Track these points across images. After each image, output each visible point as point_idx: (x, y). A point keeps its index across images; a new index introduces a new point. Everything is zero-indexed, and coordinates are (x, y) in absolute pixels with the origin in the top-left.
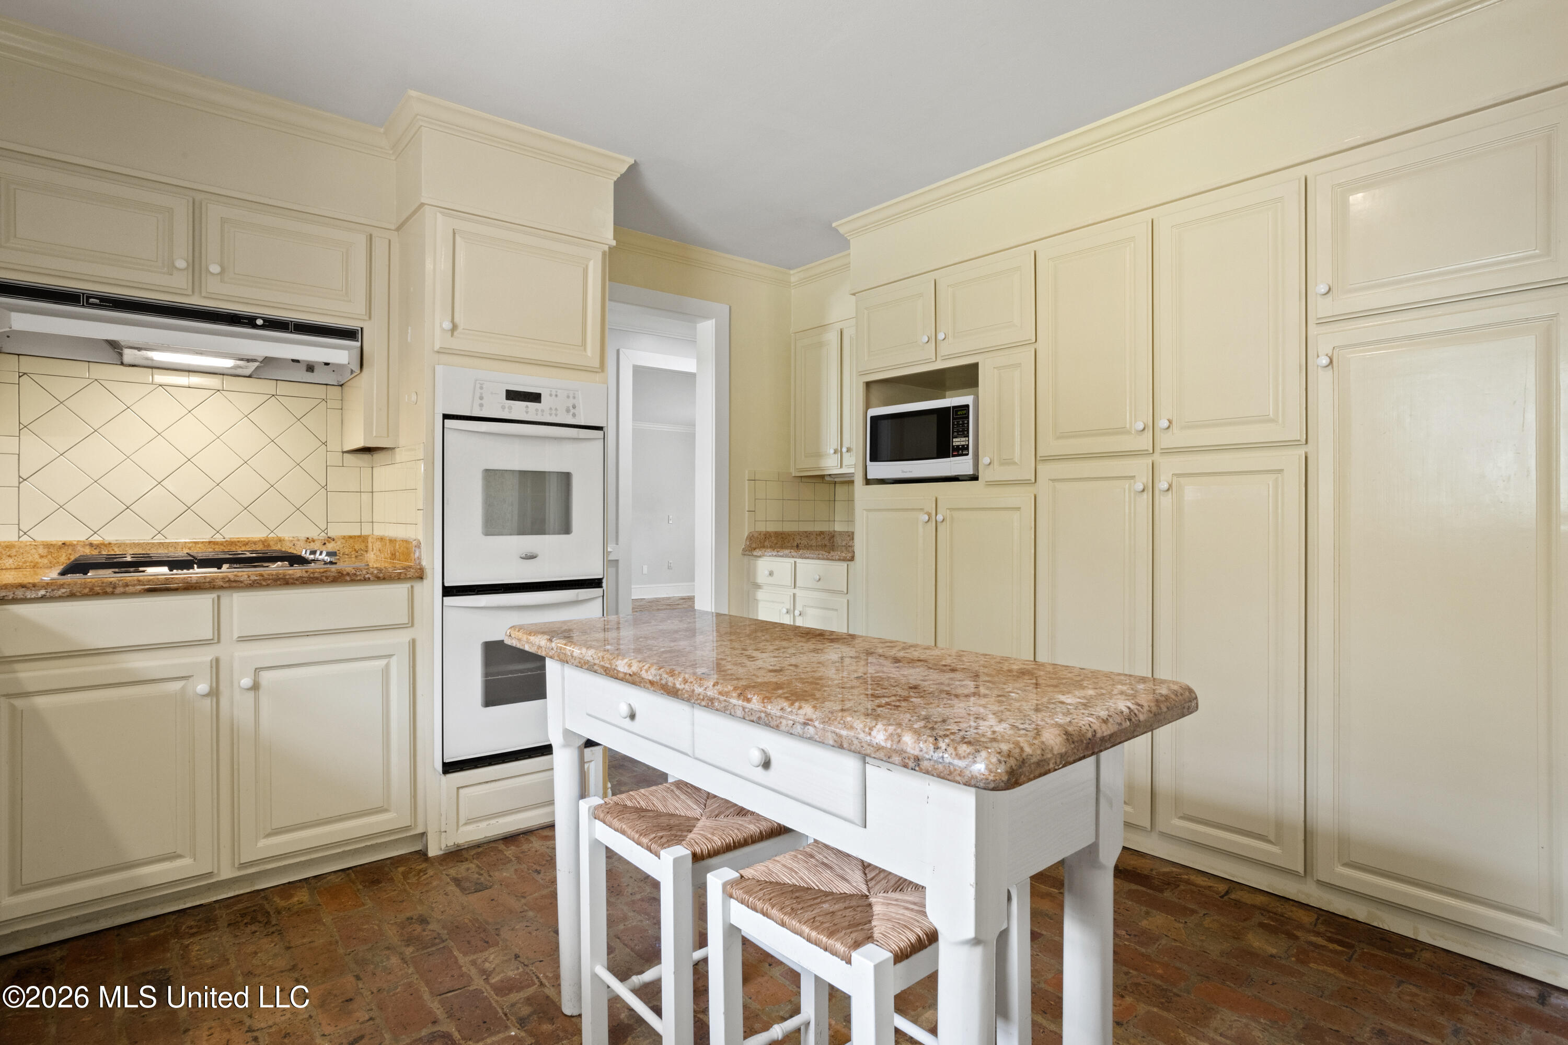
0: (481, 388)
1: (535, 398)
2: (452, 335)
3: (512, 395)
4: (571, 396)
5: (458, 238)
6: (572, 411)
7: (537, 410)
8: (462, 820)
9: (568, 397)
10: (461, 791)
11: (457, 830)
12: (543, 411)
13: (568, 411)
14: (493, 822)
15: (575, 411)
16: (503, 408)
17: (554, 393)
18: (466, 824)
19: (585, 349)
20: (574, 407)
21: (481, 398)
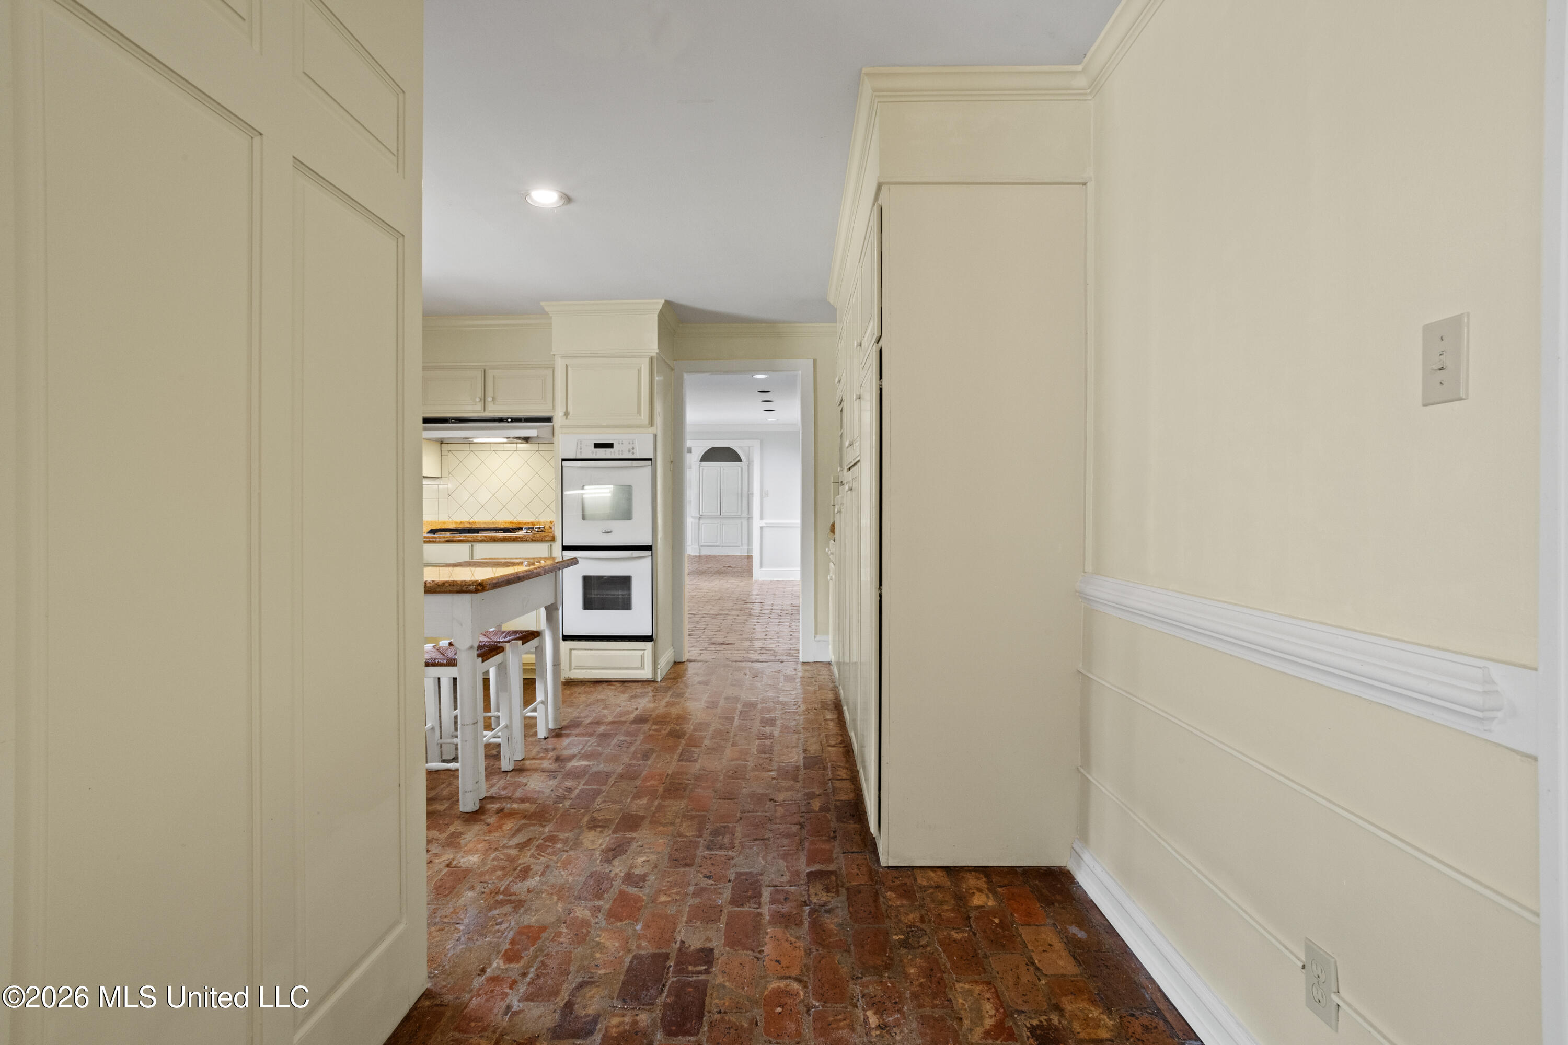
0: (581, 444)
1: (610, 446)
2: (567, 418)
3: (597, 446)
4: (631, 442)
5: (569, 369)
6: (632, 451)
7: (611, 452)
8: (573, 666)
9: (629, 443)
10: (573, 651)
11: (570, 670)
12: (614, 452)
13: (629, 451)
14: (589, 671)
15: (634, 451)
16: (593, 453)
17: (621, 442)
18: (575, 669)
19: (640, 415)
20: (633, 449)
21: (581, 449)
